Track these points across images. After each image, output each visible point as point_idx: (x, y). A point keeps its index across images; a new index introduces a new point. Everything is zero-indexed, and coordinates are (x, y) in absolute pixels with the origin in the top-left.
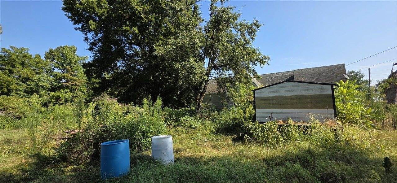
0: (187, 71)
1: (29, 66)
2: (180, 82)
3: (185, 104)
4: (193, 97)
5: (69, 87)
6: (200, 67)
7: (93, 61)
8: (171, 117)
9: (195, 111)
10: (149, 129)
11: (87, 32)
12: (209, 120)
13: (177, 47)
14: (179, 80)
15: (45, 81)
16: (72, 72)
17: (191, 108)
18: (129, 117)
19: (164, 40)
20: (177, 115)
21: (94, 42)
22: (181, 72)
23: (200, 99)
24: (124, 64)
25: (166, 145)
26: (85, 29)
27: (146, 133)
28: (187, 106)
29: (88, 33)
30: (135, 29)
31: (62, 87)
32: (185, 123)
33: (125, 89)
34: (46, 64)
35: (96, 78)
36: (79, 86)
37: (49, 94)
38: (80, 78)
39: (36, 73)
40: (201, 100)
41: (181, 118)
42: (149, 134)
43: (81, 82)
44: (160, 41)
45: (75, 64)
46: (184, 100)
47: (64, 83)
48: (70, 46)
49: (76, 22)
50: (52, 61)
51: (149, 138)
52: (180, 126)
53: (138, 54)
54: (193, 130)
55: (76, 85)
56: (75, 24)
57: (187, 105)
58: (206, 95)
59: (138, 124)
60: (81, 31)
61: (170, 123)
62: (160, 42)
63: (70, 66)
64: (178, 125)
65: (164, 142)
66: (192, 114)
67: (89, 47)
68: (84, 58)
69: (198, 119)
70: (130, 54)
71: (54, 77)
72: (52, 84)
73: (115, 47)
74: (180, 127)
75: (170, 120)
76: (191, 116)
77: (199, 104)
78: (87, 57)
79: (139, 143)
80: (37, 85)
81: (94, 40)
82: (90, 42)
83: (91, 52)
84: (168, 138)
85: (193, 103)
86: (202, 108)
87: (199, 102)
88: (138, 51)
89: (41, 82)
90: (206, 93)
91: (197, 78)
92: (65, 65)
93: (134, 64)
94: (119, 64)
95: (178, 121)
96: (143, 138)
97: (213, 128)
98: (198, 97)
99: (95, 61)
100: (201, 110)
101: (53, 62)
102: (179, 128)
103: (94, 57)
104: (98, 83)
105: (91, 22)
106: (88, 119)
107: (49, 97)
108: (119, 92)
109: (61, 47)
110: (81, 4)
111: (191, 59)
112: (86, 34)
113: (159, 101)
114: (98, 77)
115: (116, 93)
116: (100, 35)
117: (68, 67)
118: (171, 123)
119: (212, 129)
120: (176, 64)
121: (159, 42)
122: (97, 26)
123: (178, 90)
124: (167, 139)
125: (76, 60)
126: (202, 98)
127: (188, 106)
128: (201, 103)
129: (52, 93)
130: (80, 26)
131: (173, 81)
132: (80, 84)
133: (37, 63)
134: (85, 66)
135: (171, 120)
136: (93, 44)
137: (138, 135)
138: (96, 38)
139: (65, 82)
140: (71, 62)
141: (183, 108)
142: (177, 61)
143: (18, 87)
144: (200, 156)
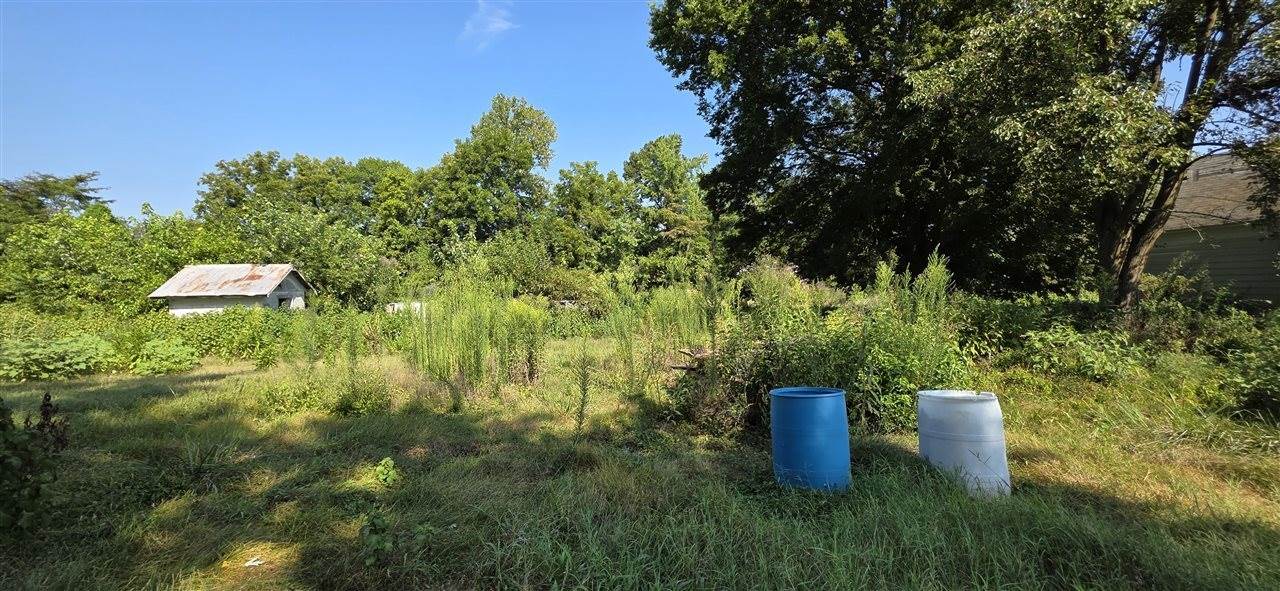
0: (1059, 142)
1: (601, 200)
2: (1024, 192)
3: (1047, 278)
4: (1086, 247)
5: (672, 241)
6: (1136, 110)
7: (723, 165)
8: (980, 328)
9: (1101, 306)
10: (903, 364)
11: (703, 89)
12: (1189, 348)
13: (1007, 52)
14: (1017, 185)
15: (629, 230)
16: (676, 202)
17: (1075, 294)
18: (835, 323)
19: (945, 40)
20: (1009, 321)
21: (720, 112)
22: (1025, 153)
23: (1132, 252)
24: (802, 156)
25: (976, 427)
26: (699, 82)
27: (894, 376)
28: (1055, 289)
29: (706, 91)
30: (837, 35)
31: (660, 243)
32: (1049, 357)
33: (808, 238)
34: (627, 192)
35: (731, 210)
36: (692, 237)
37: (637, 261)
38: (694, 217)
39: (613, 214)
40: (1136, 260)
41: (1030, 333)
42: (903, 381)
43: (696, 227)
44: (928, 47)
45: (681, 181)
46: (1038, 264)
47: (662, 234)
48: (667, 136)
49: (680, 68)
50: (637, 181)
51: (902, 393)
52: (1028, 365)
53: (846, 115)
54: (1095, 387)
55: (686, 236)
56: (676, 75)
57: (1055, 282)
58: (1171, 234)
59: (864, 345)
60: (691, 89)
61: (979, 352)
62: (930, 52)
63: (672, 187)
64: (1016, 360)
65: (968, 413)
66: (1085, 318)
67: (709, 128)
68: (697, 163)
69: (1122, 344)
70: (819, 124)
71: (643, 219)
72: (642, 236)
73: (776, 112)
74: (1025, 367)
75: (978, 341)
76: (1079, 328)
77: (1125, 275)
78: (705, 157)
79: (870, 406)
80: (616, 241)
81: (721, 104)
82: (713, 113)
83: (715, 141)
84: (982, 401)
85: (1087, 275)
86: (1140, 295)
87: (1127, 267)
88: (846, 105)
89: (623, 235)
90: (1172, 224)
91: (1113, 162)
92: (661, 188)
93: (834, 152)
94: (787, 162)
95: (1013, 347)
96: (884, 393)
97: (1221, 387)
98: (1121, 249)
99: (729, 163)
100: (1135, 303)
101: (639, 185)
102: (1020, 372)
103: (723, 153)
104: (737, 226)
105: (713, 56)
106: (727, 322)
107: (637, 268)
108: (793, 245)
109: (651, 143)
110: (687, 14)
111: (1083, 85)
112: (702, 94)
113: (937, 270)
114: (736, 207)
115: (785, 249)
116: (735, 87)
117: (668, 192)
118: (983, 352)
119: (1210, 393)
120: (1001, 122)
121: (925, 52)
122: (728, 62)
123: (1009, 223)
124: (980, 405)
125: (683, 170)
126: (1145, 250)
127: (1060, 285)
128: (1137, 275)
129: (643, 259)
130: (686, 76)
131: (987, 192)
132: (695, 233)
133: (613, 192)
134: (705, 181)
135: (984, 338)
136: (720, 117)
137: (868, 380)
138: (725, 99)
139: (665, 231)
140: (672, 176)
141: (1034, 296)
142: (1008, 109)
143: (588, 250)
144: (1143, 494)
